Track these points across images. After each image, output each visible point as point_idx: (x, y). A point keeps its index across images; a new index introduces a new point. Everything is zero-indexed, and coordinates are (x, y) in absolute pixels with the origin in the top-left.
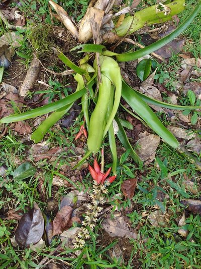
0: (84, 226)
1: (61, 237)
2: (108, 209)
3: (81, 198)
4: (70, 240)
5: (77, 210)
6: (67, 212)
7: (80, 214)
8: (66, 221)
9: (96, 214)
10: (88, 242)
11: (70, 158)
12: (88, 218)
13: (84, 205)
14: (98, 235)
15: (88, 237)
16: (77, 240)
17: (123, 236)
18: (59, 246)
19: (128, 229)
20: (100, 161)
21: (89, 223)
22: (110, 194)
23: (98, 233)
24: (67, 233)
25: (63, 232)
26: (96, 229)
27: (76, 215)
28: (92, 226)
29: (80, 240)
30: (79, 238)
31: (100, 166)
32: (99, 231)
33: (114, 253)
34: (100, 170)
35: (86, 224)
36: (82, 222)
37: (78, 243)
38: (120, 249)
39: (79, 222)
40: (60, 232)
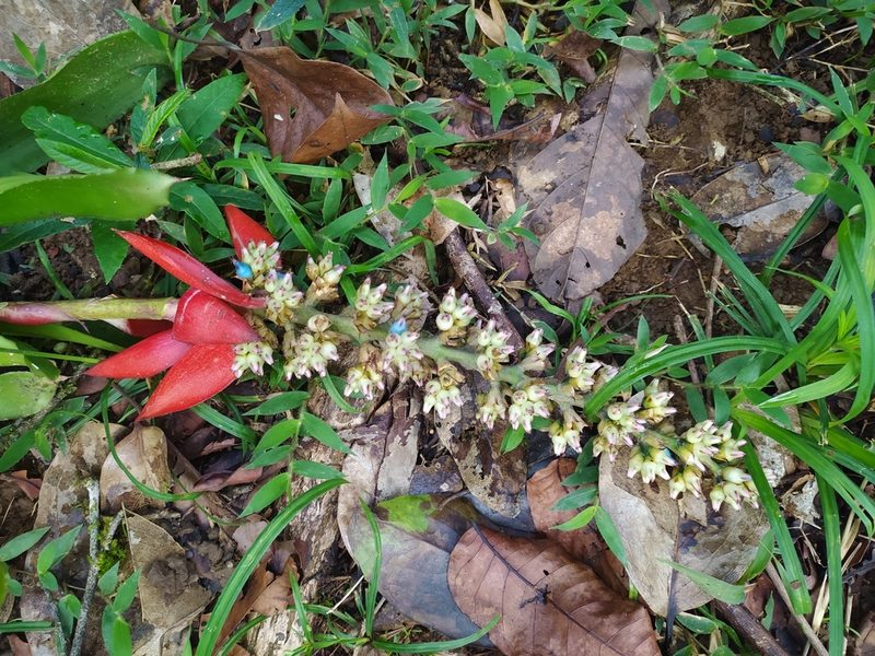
0: (590, 434)
1: (672, 608)
2: (467, 267)
3: (399, 467)
4: (688, 532)
5: (478, 492)
6: (497, 575)
7: (509, 469)
8: (563, 573)
9: (494, 340)
10: (694, 401)
11: (95, 568)
12: (527, 409)
13: (445, 438)
14: (643, 327)
15: (660, 403)
16: (691, 481)
17: (641, 163)
18: (742, 620)
19: (591, 126)
20: (99, 328)
21: (564, 396)
22: (358, 250)
23: (632, 330)
24: (641, 563)
25: (640, 602)
26: (601, 345)
27: (513, 497)
28: (581, 370)
29: (690, 459)
30: (676, 469)
31: (144, 332)
32: (613, 325)
33: (747, 219)
34: (164, 326)
35: (570, 416)
36: (558, 450)
37: (710, 480)
38: (717, 184)
39: (559, 474)
40: (640, 623)
